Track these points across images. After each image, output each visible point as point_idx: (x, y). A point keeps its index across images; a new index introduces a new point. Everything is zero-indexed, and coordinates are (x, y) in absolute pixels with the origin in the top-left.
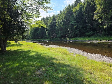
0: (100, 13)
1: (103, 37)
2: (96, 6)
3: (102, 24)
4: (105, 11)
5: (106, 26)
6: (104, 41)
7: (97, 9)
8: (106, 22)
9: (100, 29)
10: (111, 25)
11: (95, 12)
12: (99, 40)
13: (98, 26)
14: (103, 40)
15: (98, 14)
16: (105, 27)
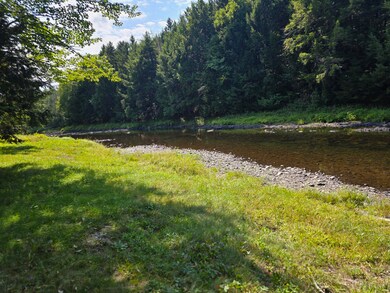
0: (302, 32)
1: (312, 112)
2: (290, 7)
3: (311, 68)
4: (320, 23)
5: (322, 75)
6: (315, 125)
7: (293, 15)
8: (323, 60)
9: (305, 84)
10: (337, 71)
11: (287, 28)
12: (301, 122)
13: (297, 74)
14: (315, 121)
15: (297, 34)
16: (320, 77)
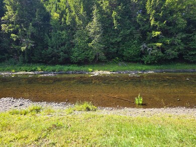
0: (12, 23)
1: (20, 66)
2: (4, 7)
3: (18, 42)
4: (23, 22)
5: (25, 48)
6: (22, 73)
7: (7, 13)
8: (24, 40)
9: (15, 51)
11: (3, 18)
12: (13, 71)
13: (10, 45)
14: (21, 71)
15: (9, 23)
16: (23, 48)
